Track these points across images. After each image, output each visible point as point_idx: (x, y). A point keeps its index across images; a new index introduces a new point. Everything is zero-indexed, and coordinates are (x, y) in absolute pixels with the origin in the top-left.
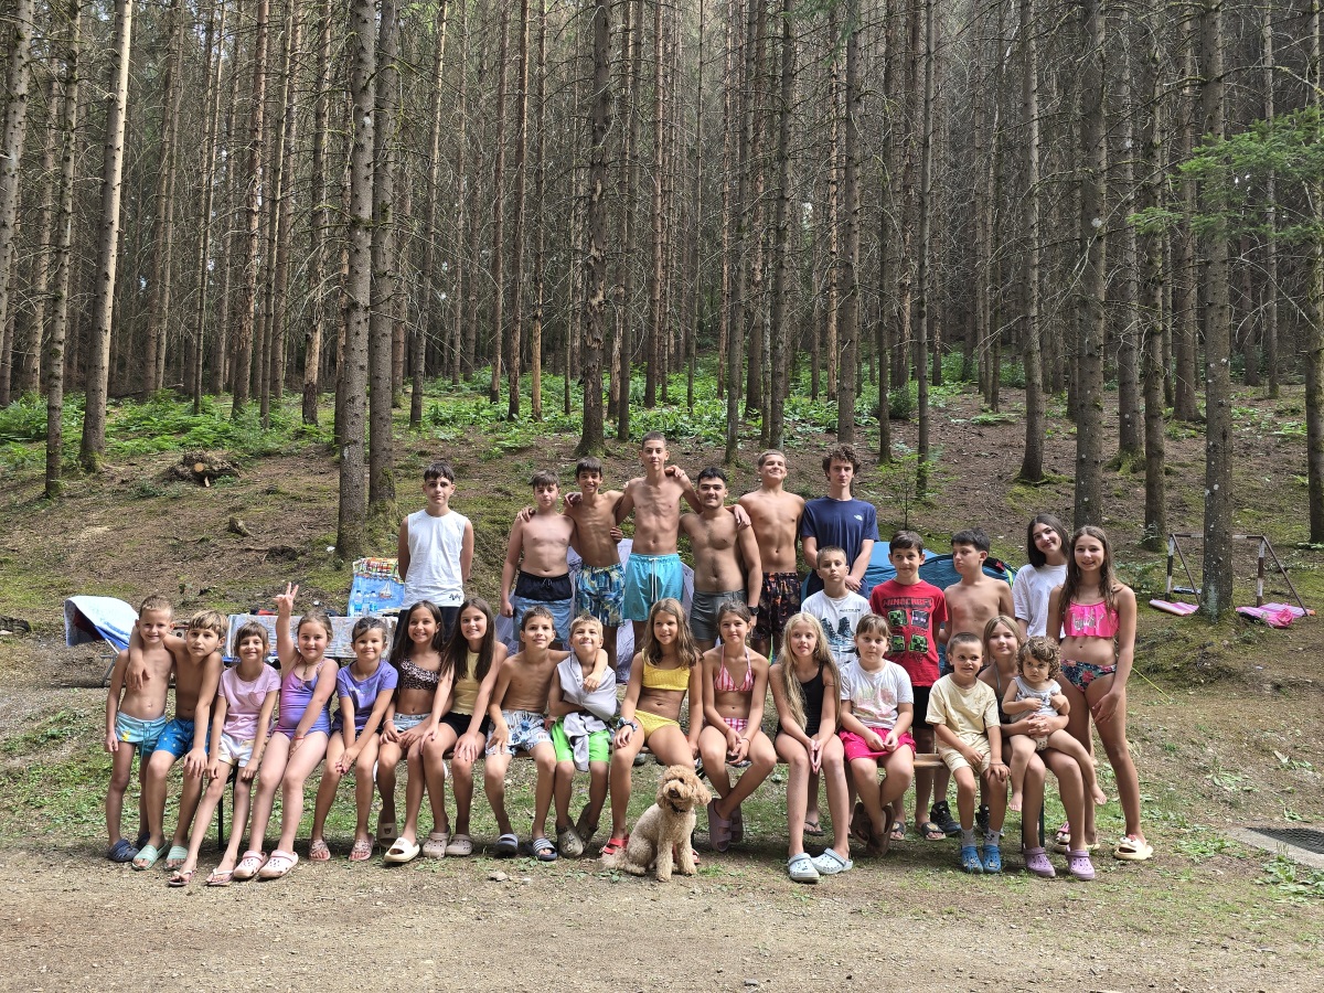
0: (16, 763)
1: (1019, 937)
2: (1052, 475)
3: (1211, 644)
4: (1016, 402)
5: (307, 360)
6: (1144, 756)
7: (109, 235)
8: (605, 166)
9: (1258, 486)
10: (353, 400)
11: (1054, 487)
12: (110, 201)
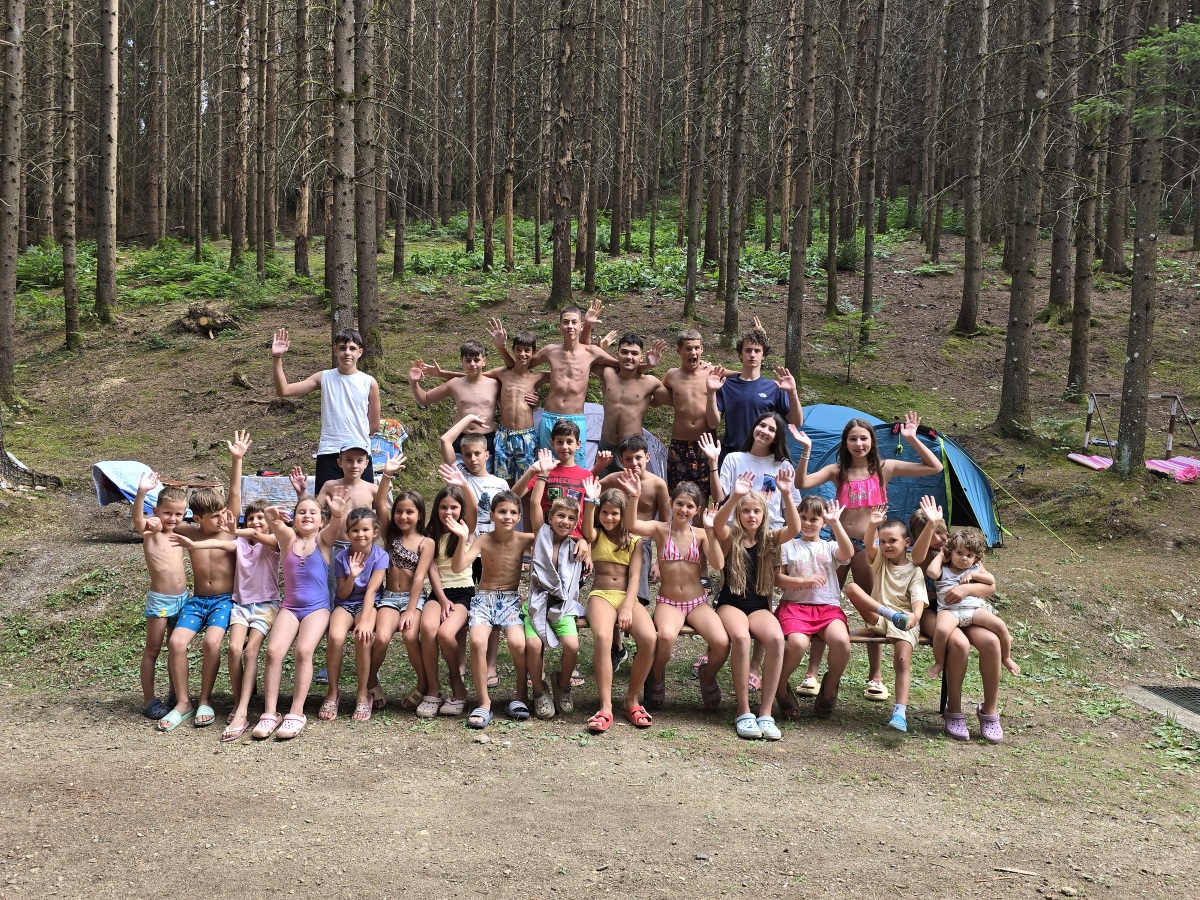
0: (58, 617)
1: (934, 804)
2: (985, 326)
3: (1121, 502)
4: (954, 254)
5: (297, 214)
6: (1053, 615)
7: (110, 98)
8: (574, 28)
9: (1175, 337)
10: (341, 267)
11: (986, 338)
12: (109, 66)
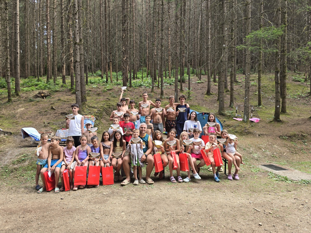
0: (16, 166)
3: (246, 127)
7: (17, 44)
11: (212, 95)
12: (17, 36)
